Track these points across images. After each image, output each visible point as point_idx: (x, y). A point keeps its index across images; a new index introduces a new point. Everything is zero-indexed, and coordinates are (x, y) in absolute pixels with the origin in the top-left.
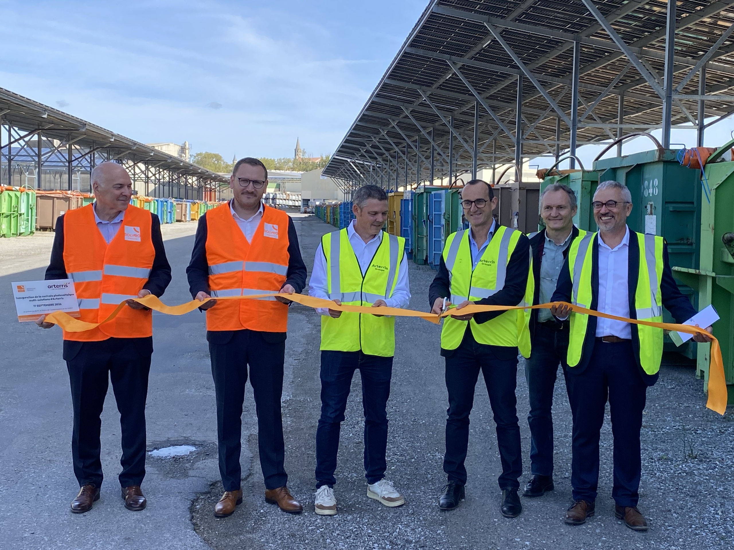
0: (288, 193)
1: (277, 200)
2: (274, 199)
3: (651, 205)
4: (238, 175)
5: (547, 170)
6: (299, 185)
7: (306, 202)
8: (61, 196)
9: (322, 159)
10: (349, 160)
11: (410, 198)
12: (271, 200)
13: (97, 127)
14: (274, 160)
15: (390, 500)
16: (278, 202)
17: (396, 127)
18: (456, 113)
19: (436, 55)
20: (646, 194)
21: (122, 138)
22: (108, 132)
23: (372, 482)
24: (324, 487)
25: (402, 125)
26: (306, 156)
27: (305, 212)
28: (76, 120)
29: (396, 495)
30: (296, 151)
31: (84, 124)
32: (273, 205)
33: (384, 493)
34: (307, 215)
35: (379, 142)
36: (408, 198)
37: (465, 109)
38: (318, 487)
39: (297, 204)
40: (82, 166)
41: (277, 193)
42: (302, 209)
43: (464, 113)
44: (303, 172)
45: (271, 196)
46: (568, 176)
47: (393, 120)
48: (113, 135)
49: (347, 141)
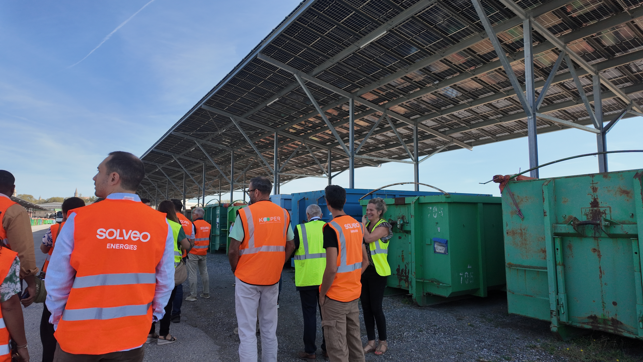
18: (159, 182)
37: (162, 181)
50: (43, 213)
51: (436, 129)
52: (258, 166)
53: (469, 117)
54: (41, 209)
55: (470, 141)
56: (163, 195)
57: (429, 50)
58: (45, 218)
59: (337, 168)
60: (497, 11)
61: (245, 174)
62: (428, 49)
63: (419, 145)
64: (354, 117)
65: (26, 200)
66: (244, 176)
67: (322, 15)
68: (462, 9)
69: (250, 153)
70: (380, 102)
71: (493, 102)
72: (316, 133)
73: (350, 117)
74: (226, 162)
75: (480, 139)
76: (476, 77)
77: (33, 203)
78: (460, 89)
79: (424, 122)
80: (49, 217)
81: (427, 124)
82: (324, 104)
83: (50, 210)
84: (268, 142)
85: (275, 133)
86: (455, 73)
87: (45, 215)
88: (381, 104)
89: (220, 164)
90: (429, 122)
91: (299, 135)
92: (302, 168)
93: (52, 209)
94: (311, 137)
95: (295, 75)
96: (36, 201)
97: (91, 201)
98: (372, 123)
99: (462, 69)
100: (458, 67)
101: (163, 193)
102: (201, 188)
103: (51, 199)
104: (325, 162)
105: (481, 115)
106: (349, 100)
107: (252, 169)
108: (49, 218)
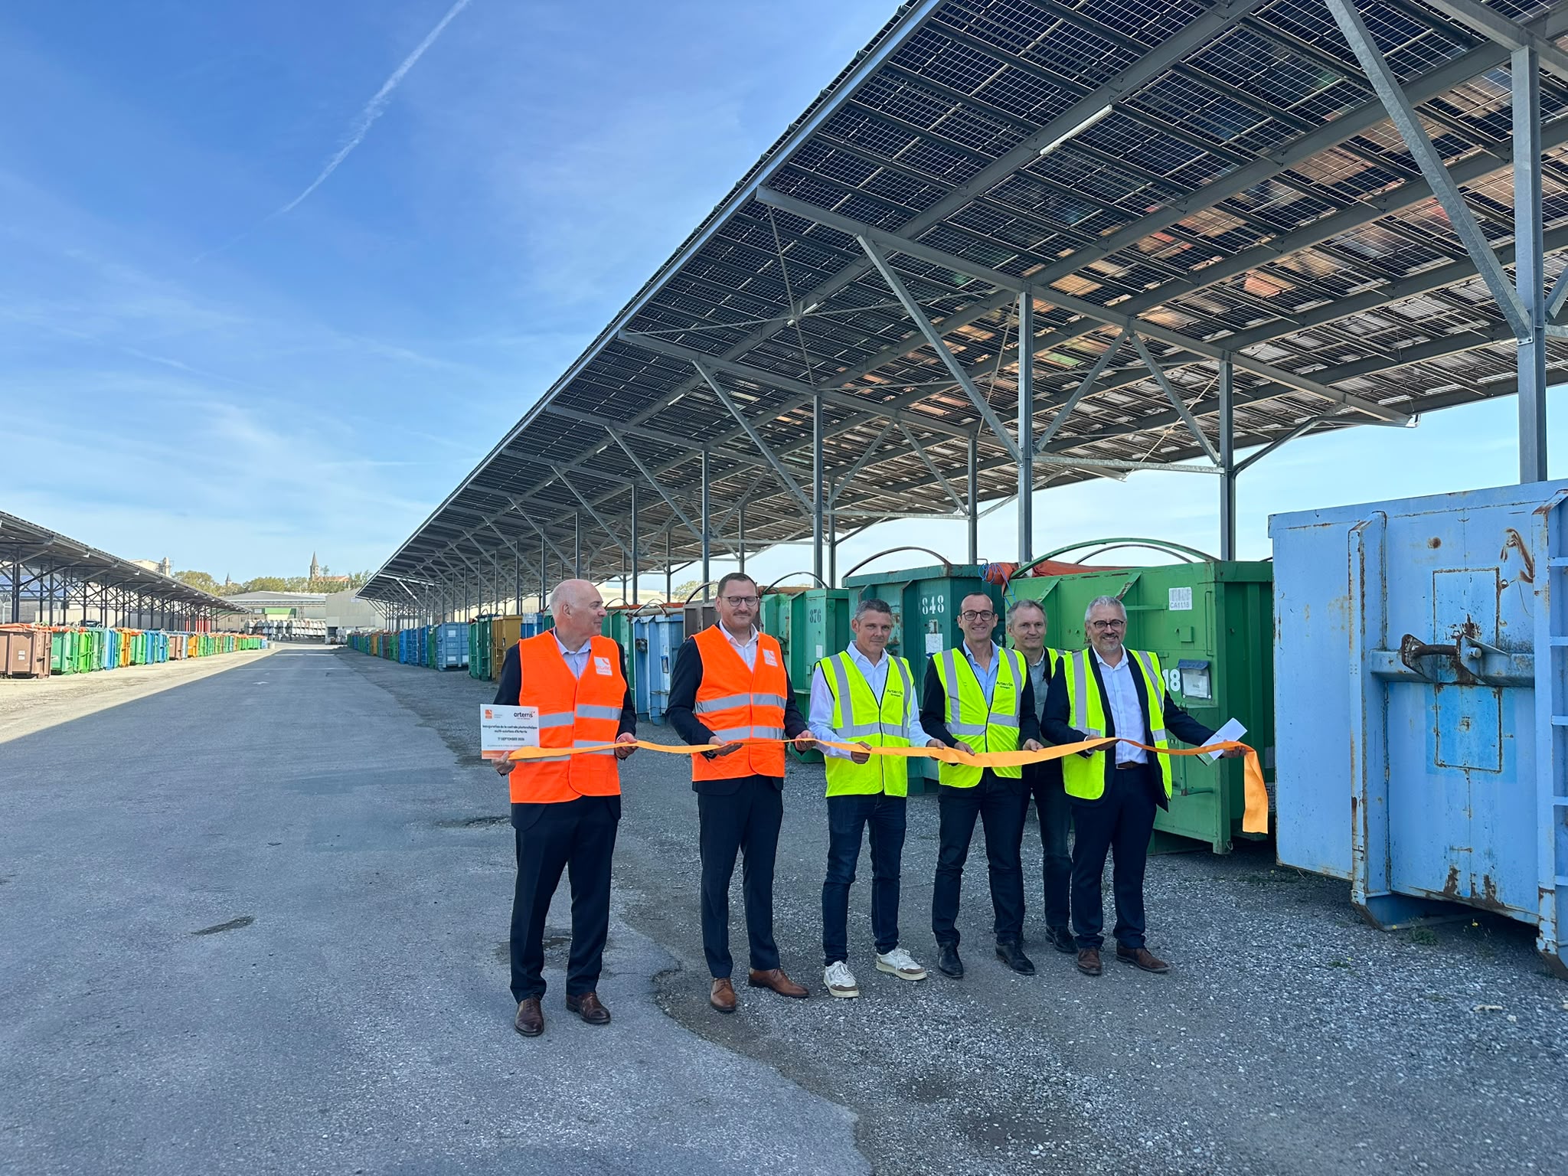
0: (307, 620)
1: (293, 630)
2: (288, 628)
3: (935, 623)
4: (725, 594)
5: (765, 587)
6: (322, 610)
7: (333, 630)
8: (21, 630)
9: (351, 578)
10: (398, 579)
11: (535, 622)
12: (284, 630)
13: (68, 540)
14: (284, 579)
15: (911, 972)
16: (294, 631)
17: (472, 539)
18: (547, 524)
19: (538, 459)
20: (925, 611)
21: (99, 554)
22: (82, 546)
23: (884, 952)
24: (837, 964)
25: (477, 537)
26: (329, 574)
27: (333, 643)
28: (41, 530)
29: (915, 967)
30: (312, 568)
31: (51, 536)
32: (287, 635)
33: (902, 964)
34: (336, 647)
35: (445, 558)
36: (530, 622)
37: (560, 521)
38: (829, 963)
39: (320, 633)
40: (29, 591)
41: (293, 620)
42: (328, 639)
43: (558, 525)
44: (326, 595)
45: (285, 624)
46: (803, 594)
47: (468, 532)
48: (88, 550)
49: (400, 556)
50: (237, 623)
51: (1288, 367)
52: (776, 489)
53: (1385, 332)
54: (231, 609)
55: (1398, 399)
56: (533, 570)
57: (1238, 150)
58: (242, 632)
59: (999, 487)
60: (1429, 29)
61: (742, 512)
62: (1233, 148)
63: (1236, 414)
64: (1034, 344)
65: (197, 587)
66: (740, 518)
67: (964, 39)
68: (1322, 33)
69: (750, 454)
70: (1108, 299)
71: (1454, 286)
72: (930, 393)
73: (1021, 345)
74: (690, 480)
75: (1429, 392)
76: (1390, 218)
77: (213, 595)
78: (1344, 252)
79: (1247, 351)
80: (251, 630)
81: (1259, 356)
82: (942, 312)
83: (253, 613)
84: (798, 423)
85: (815, 398)
86: (1325, 209)
87: (242, 625)
88: (1111, 303)
89: (673, 487)
90: (1264, 350)
91: (881, 399)
92: (898, 491)
93: (258, 608)
94: (915, 405)
95: (860, 239)
96: (218, 588)
97: (352, 587)
98: (1089, 359)
99: (1344, 197)
100: (1331, 191)
101: (533, 565)
102: (628, 552)
103: (253, 583)
104: (963, 471)
105: (1420, 324)
106: (1014, 296)
107: (760, 496)
108: (253, 633)
